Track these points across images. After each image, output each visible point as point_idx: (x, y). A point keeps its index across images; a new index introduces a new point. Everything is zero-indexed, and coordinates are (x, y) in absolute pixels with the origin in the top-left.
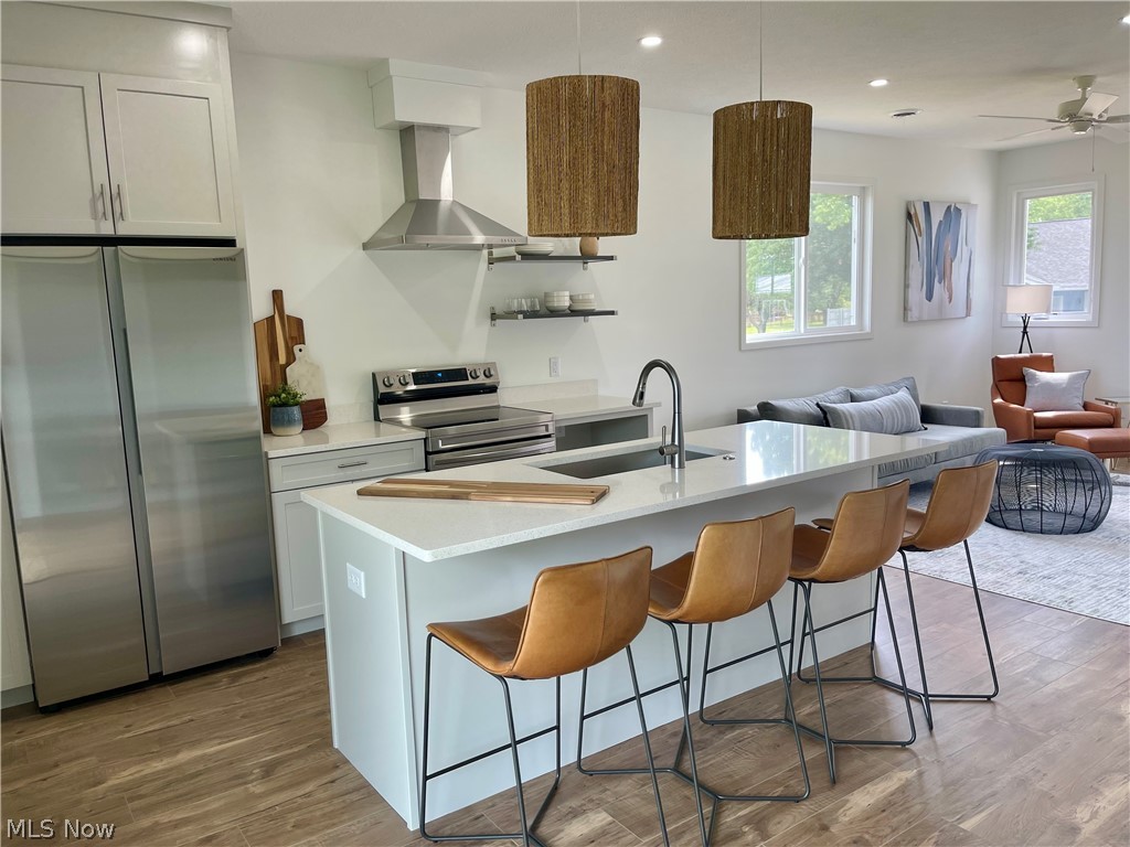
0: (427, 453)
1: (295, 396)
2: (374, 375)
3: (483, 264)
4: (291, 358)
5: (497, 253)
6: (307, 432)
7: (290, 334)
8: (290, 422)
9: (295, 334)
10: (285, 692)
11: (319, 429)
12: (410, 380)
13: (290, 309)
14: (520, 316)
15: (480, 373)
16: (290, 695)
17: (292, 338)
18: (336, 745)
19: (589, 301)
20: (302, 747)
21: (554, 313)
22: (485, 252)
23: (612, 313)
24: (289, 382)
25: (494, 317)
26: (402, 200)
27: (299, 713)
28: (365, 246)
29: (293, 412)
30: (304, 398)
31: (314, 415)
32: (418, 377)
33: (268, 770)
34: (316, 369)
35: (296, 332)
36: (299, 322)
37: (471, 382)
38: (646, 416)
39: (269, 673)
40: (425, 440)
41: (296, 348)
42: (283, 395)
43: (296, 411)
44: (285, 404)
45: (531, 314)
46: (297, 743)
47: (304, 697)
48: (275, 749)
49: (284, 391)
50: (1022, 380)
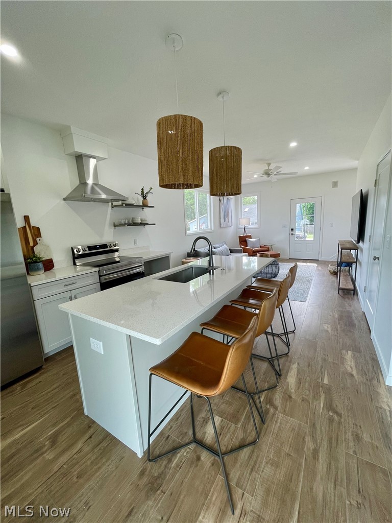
0: (100, 276)
1: (39, 258)
2: (72, 248)
3: (110, 208)
4: (36, 243)
5: (115, 204)
6: (47, 273)
7: (34, 233)
8: (38, 269)
9: (36, 233)
10: (52, 388)
11: (52, 270)
12: (87, 249)
13: (33, 223)
14: (126, 225)
15: (112, 245)
16: (55, 389)
17: (35, 235)
18: (86, 413)
19: (146, 220)
20: (68, 419)
21: (135, 224)
22: (110, 203)
23: (154, 224)
24: (35, 253)
25: (115, 226)
26: (78, 183)
27: (62, 398)
28: (65, 199)
29: (39, 265)
30: (44, 259)
31: (49, 265)
32: (90, 248)
33: (54, 440)
34: (47, 247)
35: (37, 232)
36: (38, 229)
37: (109, 249)
38: (169, 256)
39: (41, 379)
40: (99, 271)
41: (38, 239)
42: (34, 259)
43: (41, 265)
44: (36, 262)
45: (129, 225)
46: (65, 418)
47: (63, 388)
48: (54, 425)
49: (34, 257)
50: (246, 241)
